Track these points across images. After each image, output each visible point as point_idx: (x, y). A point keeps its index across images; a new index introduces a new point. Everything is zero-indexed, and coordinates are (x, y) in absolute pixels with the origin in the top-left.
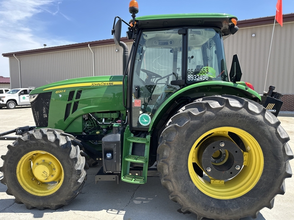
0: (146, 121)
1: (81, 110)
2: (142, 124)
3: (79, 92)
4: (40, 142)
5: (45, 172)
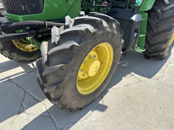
0: (140, 1)
4: (106, 31)
5: (97, 66)
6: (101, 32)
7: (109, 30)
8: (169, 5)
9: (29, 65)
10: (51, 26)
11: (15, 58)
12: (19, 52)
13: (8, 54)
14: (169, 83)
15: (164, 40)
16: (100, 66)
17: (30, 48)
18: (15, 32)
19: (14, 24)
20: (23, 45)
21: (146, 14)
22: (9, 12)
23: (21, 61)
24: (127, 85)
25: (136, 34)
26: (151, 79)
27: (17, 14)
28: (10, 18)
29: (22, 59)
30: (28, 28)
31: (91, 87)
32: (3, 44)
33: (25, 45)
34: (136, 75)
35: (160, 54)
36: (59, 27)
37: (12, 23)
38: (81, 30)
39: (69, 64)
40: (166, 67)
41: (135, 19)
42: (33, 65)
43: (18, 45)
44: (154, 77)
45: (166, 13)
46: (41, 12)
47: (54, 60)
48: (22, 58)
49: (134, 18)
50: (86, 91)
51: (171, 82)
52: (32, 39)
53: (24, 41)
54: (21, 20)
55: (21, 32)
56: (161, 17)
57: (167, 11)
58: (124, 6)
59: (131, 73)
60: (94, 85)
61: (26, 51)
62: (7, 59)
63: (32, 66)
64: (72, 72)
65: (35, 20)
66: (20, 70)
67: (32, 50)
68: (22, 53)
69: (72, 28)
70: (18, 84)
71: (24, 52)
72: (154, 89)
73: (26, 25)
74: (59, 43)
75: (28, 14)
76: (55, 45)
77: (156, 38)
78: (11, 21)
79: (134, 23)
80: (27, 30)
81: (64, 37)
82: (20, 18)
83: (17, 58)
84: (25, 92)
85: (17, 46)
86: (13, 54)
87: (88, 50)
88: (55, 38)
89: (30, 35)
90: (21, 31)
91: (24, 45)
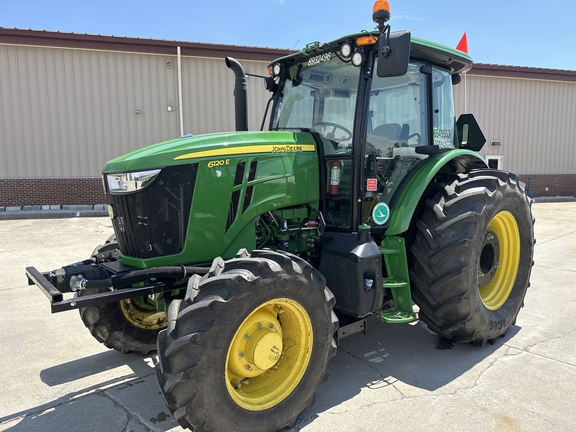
0: (383, 216)
1: (258, 204)
2: (376, 222)
3: (254, 165)
4: (280, 278)
5: (275, 347)
6: (268, 280)
7: (285, 276)
8: (445, 220)
9: (146, 360)
10: (190, 275)
11: (118, 344)
12: (129, 329)
13: (107, 335)
14: (483, 402)
15: (455, 293)
16: (284, 346)
17: (155, 322)
18: (131, 287)
19: (132, 273)
20: (139, 315)
21: (402, 240)
22: (126, 253)
23: (130, 352)
24: (369, 405)
25: (370, 283)
26: (435, 392)
27: (139, 257)
28: (127, 263)
29: (132, 346)
30: (153, 279)
31: (267, 396)
32: (100, 313)
33: (145, 315)
34: (400, 384)
35: (462, 329)
36: (202, 275)
37: (129, 272)
38: (229, 279)
39: (207, 333)
40: (488, 364)
41: (362, 254)
42: (155, 361)
43: (130, 315)
44: (447, 386)
45: (443, 236)
46: (180, 250)
47: (185, 327)
48: (134, 345)
49: (359, 251)
50: (252, 404)
51: (488, 400)
52: (159, 299)
53: (143, 306)
54: (145, 266)
55: (141, 287)
56: (434, 245)
57: (443, 231)
58: (348, 227)
59: (386, 379)
60: (273, 393)
61: (144, 327)
62: (103, 348)
63: (151, 364)
64: (213, 349)
65: (166, 265)
66: (124, 371)
67: (157, 327)
68: (135, 332)
69: (219, 276)
70: (117, 400)
71: (139, 330)
72: (434, 415)
73: (151, 275)
74: (196, 300)
75: (158, 255)
76: (190, 302)
77: (435, 289)
78: (128, 268)
79: (359, 261)
80: (151, 283)
81: (205, 290)
82: (143, 262)
83: (123, 343)
84: (129, 417)
85: (127, 316)
86: (116, 334)
87: (245, 310)
88: (191, 293)
89: (156, 291)
90: (142, 284)
91: (142, 314)
